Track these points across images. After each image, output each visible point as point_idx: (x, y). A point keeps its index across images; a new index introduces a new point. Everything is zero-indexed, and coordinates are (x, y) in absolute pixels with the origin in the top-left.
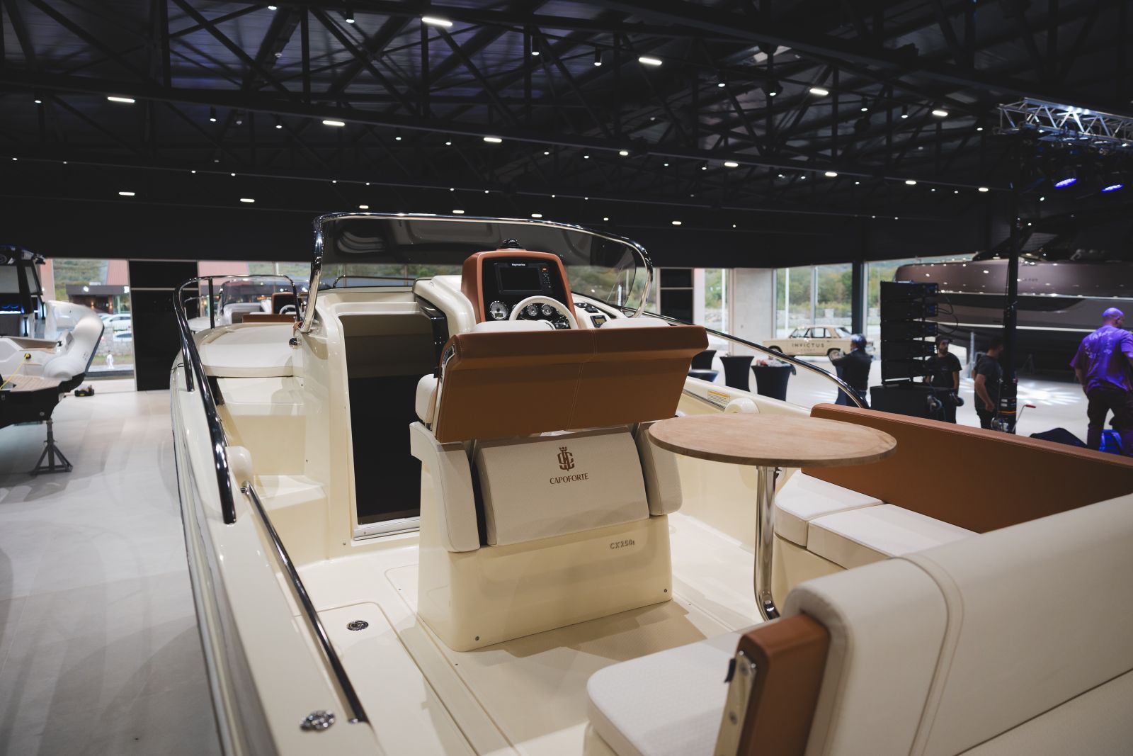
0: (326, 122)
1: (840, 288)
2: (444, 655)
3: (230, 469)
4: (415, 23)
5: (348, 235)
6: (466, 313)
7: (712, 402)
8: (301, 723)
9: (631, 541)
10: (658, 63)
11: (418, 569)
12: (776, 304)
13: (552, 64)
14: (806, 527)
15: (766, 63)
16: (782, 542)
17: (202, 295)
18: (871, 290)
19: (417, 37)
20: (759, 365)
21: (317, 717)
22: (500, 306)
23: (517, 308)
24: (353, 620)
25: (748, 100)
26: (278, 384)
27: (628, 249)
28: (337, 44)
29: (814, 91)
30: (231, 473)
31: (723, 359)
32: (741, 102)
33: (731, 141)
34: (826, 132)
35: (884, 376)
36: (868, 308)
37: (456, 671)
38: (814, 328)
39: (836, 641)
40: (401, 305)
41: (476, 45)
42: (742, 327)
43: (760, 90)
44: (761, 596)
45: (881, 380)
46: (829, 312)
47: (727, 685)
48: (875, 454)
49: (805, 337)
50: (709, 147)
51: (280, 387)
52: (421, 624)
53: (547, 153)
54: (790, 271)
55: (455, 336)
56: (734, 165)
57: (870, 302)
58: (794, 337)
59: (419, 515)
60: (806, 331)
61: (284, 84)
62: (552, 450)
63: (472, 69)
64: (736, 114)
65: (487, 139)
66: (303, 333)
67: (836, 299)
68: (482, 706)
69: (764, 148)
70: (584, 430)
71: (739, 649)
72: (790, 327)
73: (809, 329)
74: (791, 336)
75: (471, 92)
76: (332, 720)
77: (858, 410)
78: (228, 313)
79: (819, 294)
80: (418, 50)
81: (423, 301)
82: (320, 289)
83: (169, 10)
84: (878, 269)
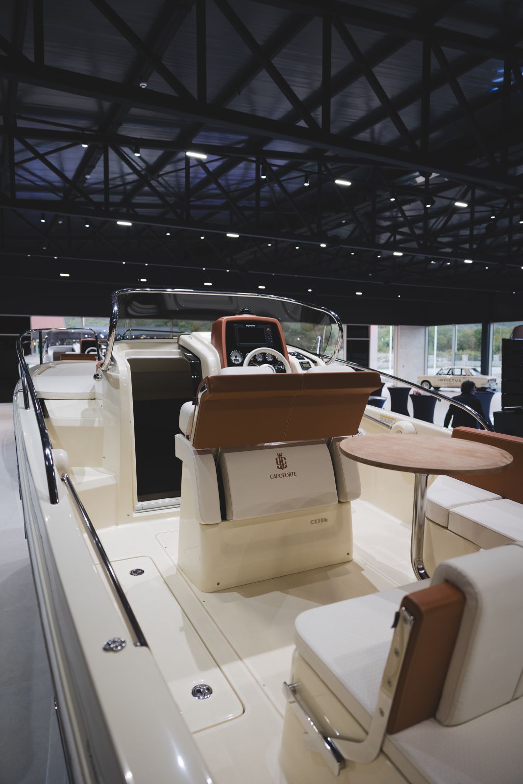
0: (119, 223)
1: (473, 340)
2: (195, 594)
3: (54, 465)
4: (181, 155)
5: (135, 303)
6: (214, 358)
7: (383, 423)
8: (103, 646)
9: (325, 519)
10: (348, 184)
11: (178, 534)
12: (428, 352)
13: (275, 183)
14: (447, 513)
15: (424, 184)
16: (430, 523)
17: (33, 339)
18: (495, 342)
19: (182, 165)
20: (415, 394)
21: (114, 642)
22: (237, 354)
23: (249, 356)
24: (134, 568)
25: (410, 210)
26: (85, 404)
27: (326, 315)
28: (127, 169)
29: (458, 204)
30: (55, 468)
31: (389, 389)
32: (406, 211)
33: (398, 237)
34: (466, 232)
35: (503, 404)
36: (493, 355)
37: (203, 606)
38: (454, 369)
39: (470, 602)
40: (169, 352)
41: (222, 170)
42: (403, 366)
43: (419, 202)
44: (416, 563)
45: (501, 408)
46: (465, 357)
47: (393, 630)
48: (498, 466)
49: (447, 374)
50: (382, 241)
51: (87, 407)
52: (179, 572)
53: (270, 245)
54: (438, 328)
55: (207, 377)
56: (400, 254)
57: (494, 351)
58: (440, 374)
59: (180, 496)
60: (448, 371)
61: (91, 196)
62: (272, 455)
63: (220, 186)
64: (402, 219)
65: (229, 235)
66: (103, 371)
67: (470, 348)
68: (221, 631)
69: (422, 242)
70: (294, 442)
71: (402, 605)
72: (437, 367)
73: (450, 369)
74: (438, 374)
75: (218, 202)
76: (124, 645)
77: (486, 432)
78: (51, 352)
79: (458, 344)
80: (183, 174)
81: (184, 349)
82: (116, 340)
83: (15, 147)
84: (500, 327)
